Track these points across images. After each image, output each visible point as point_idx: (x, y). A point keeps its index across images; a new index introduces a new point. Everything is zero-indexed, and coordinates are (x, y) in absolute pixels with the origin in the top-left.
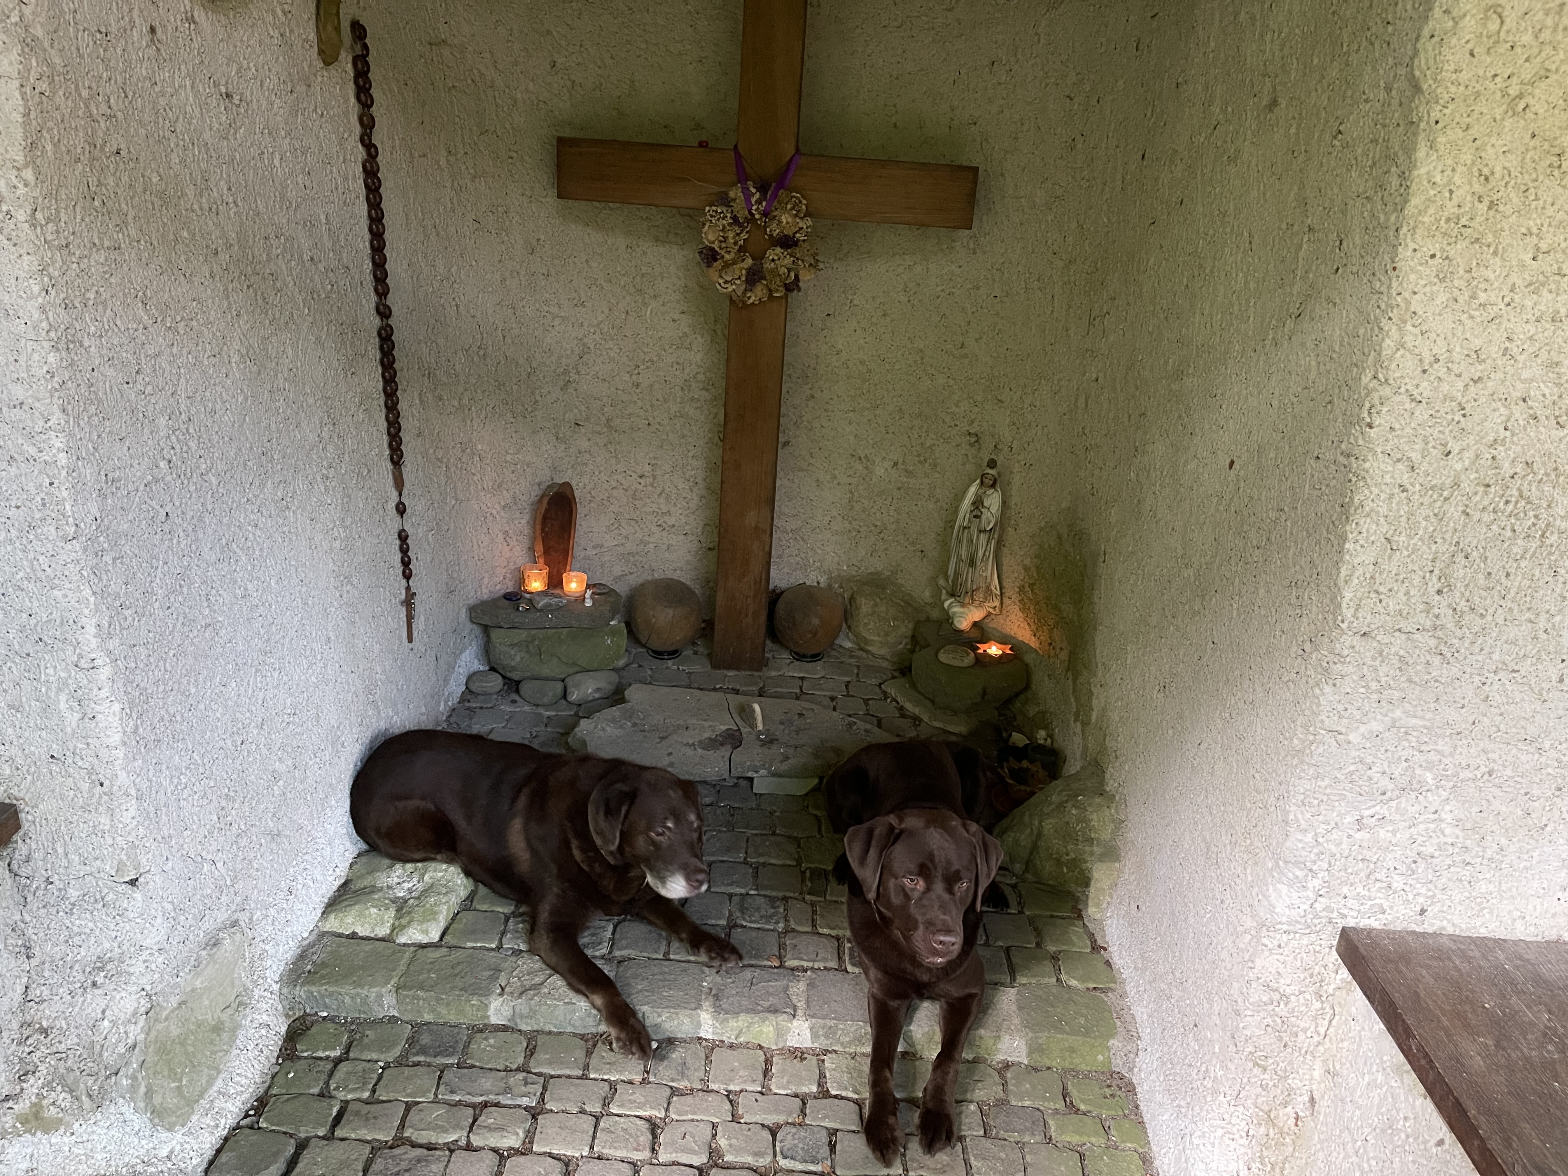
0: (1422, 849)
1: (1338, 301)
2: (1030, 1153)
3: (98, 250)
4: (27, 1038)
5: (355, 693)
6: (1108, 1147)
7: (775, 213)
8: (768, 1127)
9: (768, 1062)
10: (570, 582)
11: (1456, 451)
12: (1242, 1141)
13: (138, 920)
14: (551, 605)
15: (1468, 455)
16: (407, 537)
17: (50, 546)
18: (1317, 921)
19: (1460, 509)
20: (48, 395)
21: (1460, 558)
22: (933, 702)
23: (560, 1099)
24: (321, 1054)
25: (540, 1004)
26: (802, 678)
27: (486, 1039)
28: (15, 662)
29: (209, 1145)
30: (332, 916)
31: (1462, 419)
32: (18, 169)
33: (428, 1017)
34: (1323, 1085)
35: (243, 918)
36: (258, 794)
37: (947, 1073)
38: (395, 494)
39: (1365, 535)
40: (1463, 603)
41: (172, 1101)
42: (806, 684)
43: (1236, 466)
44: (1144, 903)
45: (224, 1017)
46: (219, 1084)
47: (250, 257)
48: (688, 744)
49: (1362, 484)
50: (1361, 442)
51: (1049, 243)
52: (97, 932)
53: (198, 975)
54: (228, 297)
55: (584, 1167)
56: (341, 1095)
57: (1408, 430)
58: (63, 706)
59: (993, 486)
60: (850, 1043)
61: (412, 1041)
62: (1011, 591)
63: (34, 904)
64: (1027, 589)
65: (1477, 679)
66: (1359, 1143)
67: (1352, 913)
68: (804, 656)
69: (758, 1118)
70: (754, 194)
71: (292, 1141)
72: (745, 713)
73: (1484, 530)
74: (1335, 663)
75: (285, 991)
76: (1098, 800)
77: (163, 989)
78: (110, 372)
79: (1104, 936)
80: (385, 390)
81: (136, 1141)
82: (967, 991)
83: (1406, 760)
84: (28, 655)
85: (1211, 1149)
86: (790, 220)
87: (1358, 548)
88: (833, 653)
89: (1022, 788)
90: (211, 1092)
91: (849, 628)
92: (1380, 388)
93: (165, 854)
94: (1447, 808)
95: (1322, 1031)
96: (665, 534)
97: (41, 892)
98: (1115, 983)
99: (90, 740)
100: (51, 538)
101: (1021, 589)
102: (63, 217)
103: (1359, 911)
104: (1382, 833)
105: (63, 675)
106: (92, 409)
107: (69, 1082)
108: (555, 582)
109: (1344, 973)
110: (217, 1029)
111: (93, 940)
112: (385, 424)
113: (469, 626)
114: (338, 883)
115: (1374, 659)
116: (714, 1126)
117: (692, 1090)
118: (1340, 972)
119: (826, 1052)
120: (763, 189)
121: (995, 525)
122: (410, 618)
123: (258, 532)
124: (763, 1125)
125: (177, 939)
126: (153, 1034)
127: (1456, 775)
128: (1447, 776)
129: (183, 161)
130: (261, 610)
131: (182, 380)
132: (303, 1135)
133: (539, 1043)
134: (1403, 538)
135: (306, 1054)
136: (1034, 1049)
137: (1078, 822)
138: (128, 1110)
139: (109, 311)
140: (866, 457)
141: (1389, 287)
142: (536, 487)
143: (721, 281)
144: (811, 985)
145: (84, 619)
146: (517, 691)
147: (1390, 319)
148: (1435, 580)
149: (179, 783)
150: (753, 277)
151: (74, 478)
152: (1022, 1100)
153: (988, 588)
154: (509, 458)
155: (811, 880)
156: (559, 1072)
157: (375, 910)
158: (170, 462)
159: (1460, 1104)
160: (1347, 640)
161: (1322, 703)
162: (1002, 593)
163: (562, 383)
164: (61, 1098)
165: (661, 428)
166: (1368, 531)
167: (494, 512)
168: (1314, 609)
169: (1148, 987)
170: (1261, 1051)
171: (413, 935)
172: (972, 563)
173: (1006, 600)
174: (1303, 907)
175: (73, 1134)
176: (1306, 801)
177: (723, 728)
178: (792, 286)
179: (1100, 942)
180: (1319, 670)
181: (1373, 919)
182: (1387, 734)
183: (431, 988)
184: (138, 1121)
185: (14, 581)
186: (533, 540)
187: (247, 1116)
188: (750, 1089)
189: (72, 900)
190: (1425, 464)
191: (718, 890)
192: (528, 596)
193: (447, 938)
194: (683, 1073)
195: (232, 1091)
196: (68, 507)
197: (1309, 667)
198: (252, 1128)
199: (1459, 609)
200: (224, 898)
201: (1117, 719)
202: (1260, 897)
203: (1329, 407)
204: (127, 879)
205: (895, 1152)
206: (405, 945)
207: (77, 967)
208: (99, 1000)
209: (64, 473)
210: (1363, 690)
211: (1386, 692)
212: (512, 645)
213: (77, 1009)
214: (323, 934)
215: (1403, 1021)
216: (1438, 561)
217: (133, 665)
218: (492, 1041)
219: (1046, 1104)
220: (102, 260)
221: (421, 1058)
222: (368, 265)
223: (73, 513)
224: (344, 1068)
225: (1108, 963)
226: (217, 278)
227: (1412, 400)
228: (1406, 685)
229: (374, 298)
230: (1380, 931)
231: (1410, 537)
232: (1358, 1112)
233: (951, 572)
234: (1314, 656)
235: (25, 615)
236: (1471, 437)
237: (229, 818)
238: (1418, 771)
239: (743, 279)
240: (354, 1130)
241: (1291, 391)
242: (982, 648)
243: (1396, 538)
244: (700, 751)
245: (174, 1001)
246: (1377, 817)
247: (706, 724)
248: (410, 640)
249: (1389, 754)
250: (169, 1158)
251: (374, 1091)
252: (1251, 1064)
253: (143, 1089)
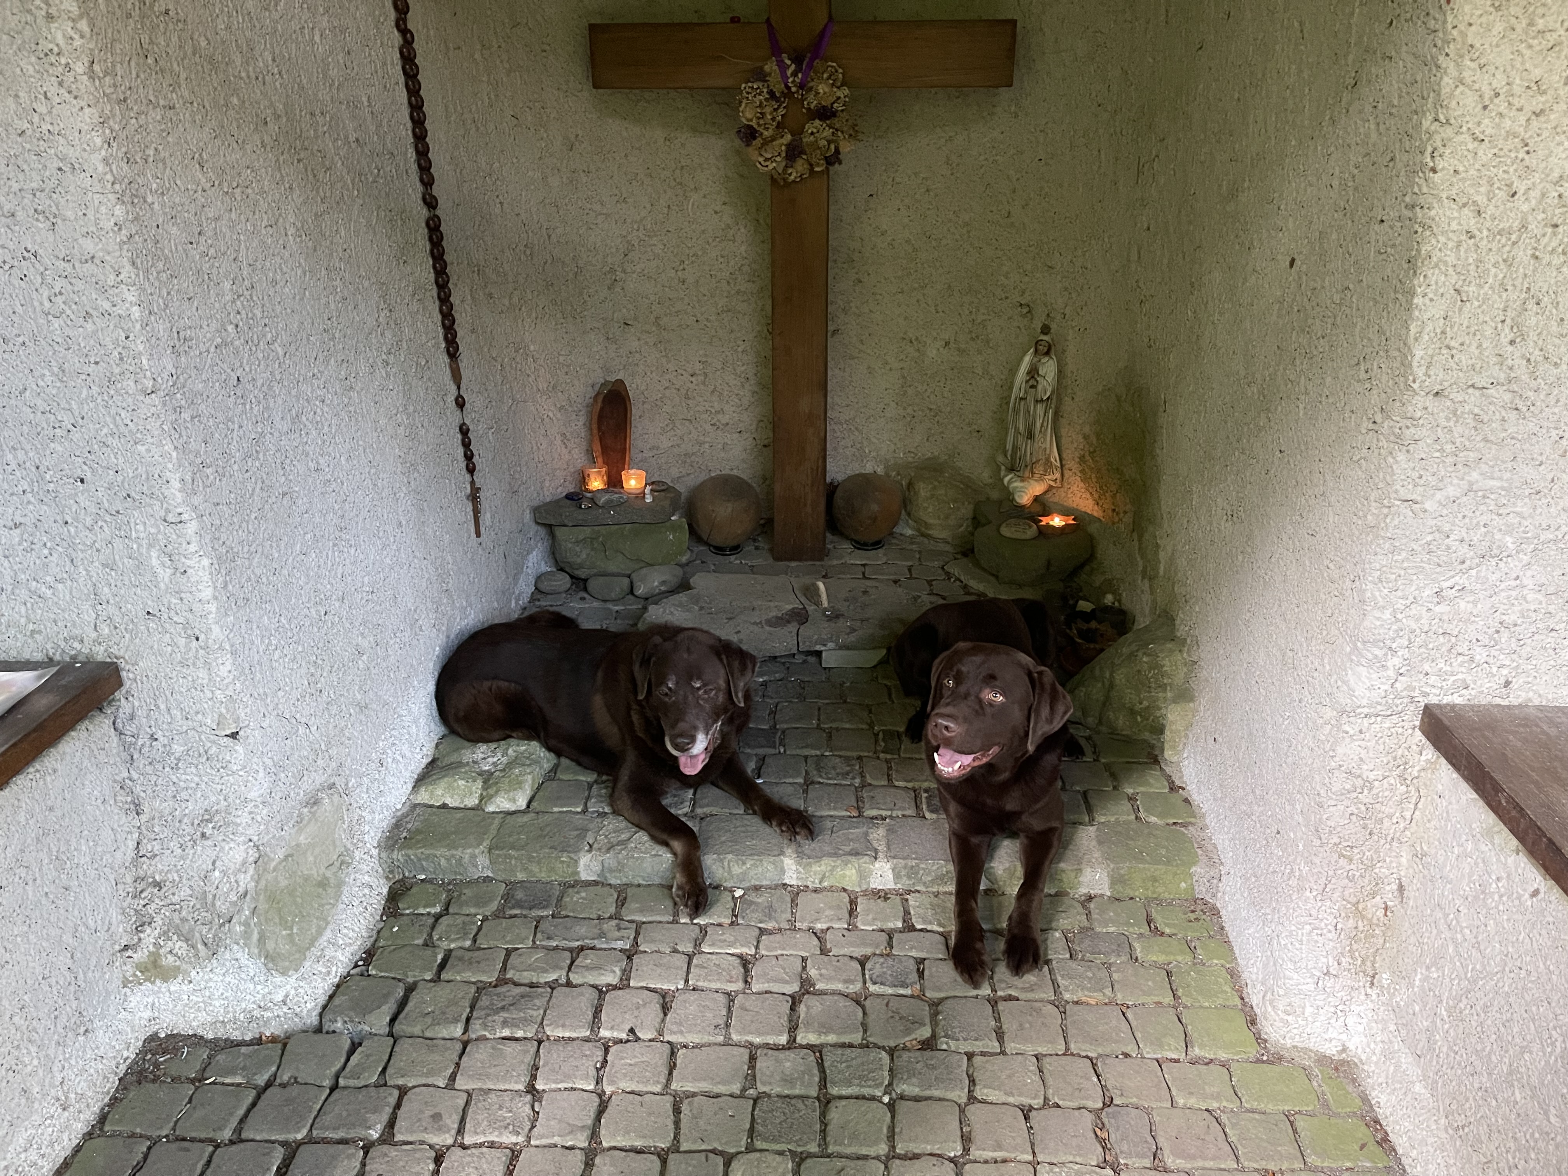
0: (1504, 617)
1: (1393, 53)
2: (1117, 971)
3: (154, 108)
4: (141, 892)
5: (429, 579)
6: (1194, 964)
7: (811, 84)
8: (856, 959)
9: (853, 902)
10: (628, 480)
11: (1522, 192)
12: (1330, 936)
13: (241, 773)
14: (612, 501)
15: (1535, 194)
16: (468, 430)
17: (130, 400)
18: (1399, 702)
19: (1530, 252)
20: (117, 247)
21: (1531, 305)
22: (997, 577)
23: (653, 941)
24: (422, 911)
25: (627, 858)
26: (864, 565)
27: (578, 893)
28: (106, 521)
29: (321, 991)
30: (423, 789)
31: (1526, 157)
32: (73, 21)
33: (521, 876)
34: (1411, 871)
35: (339, 782)
36: (344, 666)
37: (1031, 901)
38: (454, 388)
39: (1433, 287)
40: (1537, 352)
41: (285, 948)
42: (868, 570)
43: (1298, 263)
44: (1221, 734)
45: (328, 874)
46: (328, 934)
47: (298, 130)
48: (755, 623)
49: (1428, 233)
50: (1425, 190)
51: (1094, 94)
52: (203, 786)
53: (300, 831)
54: (280, 170)
55: (680, 997)
56: (445, 945)
57: (1472, 172)
58: (155, 562)
59: (1047, 353)
60: (933, 881)
61: (507, 897)
62: (1072, 464)
63: (140, 762)
64: (1088, 458)
65: (1554, 433)
66: (1452, 916)
67: (1434, 691)
68: (865, 544)
69: (846, 951)
70: (789, 66)
71: (401, 984)
72: (811, 593)
73: (1555, 274)
74: (1408, 427)
75: (384, 855)
76: (1169, 645)
77: (269, 841)
78: (174, 230)
79: (1181, 777)
80: (437, 282)
81: (252, 986)
82: (1049, 825)
83: (1485, 526)
84: (118, 512)
85: (1298, 946)
86: (827, 90)
87: (1427, 301)
88: (894, 541)
89: (1092, 646)
90: (321, 941)
91: (909, 514)
92: (1441, 130)
93: (263, 710)
94: (1529, 573)
95: (1408, 815)
96: (719, 432)
97: (147, 749)
98: (1195, 817)
99: (183, 595)
100: (130, 392)
101: (1082, 458)
102: (119, 70)
103: (1441, 688)
104: (1463, 605)
105: (153, 531)
106: (160, 265)
107: (184, 932)
108: (614, 482)
109: (1430, 753)
110: (323, 884)
111: (199, 794)
112: (440, 317)
113: (534, 527)
114: (426, 761)
115: (1448, 419)
116: (804, 960)
117: (780, 930)
118: (1424, 753)
119: (909, 892)
120: (798, 60)
121: (1053, 392)
122: (476, 512)
123: (326, 409)
124: (851, 957)
125: (280, 795)
126: (263, 883)
127: (1537, 537)
128: (1528, 538)
129: (228, 27)
130: (334, 485)
131: (242, 246)
132: (410, 980)
133: (629, 894)
134: (1472, 288)
135: (408, 912)
136: (1116, 880)
137: (1151, 668)
138: (243, 957)
139: (168, 170)
140: (917, 339)
141: (1445, 22)
142: (590, 389)
143: (761, 159)
144: (890, 830)
145: (168, 474)
146: (585, 589)
147: (1447, 55)
148: (1507, 330)
149: (270, 644)
150: (793, 153)
151: (148, 332)
152: (1107, 926)
153: (1048, 460)
154: (561, 359)
155: (883, 740)
156: (650, 919)
157: (463, 782)
158: (237, 326)
159: (1554, 844)
160: (1420, 401)
161: (1396, 471)
162: (1062, 466)
163: (608, 282)
164: (177, 946)
165: (709, 324)
166: (1436, 283)
167: (551, 414)
168: (1384, 378)
169: (1228, 813)
170: (1346, 841)
171: (501, 803)
172: (1030, 435)
173: (1067, 473)
174: (1383, 687)
175: (190, 982)
176: (1383, 577)
177: (789, 607)
178: (833, 159)
179: (1178, 783)
180: (1392, 438)
181: (1456, 695)
182: (1465, 499)
183: (522, 848)
184: (253, 966)
185: (99, 438)
186: (590, 443)
187: (356, 966)
188: (836, 926)
189: (177, 755)
190: (1491, 207)
191: (794, 752)
192: (589, 495)
193: (534, 804)
194: (770, 915)
195: (341, 942)
196: (145, 362)
197: (1381, 437)
198: (362, 975)
199: (1532, 360)
200: (320, 762)
201: (1185, 563)
202: (1339, 683)
203: (1391, 164)
204: (228, 732)
205: (983, 975)
206: (493, 813)
207: (185, 820)
208: (209, 851)
209: (138, 326)
210: (1438, 454)
211: (1461, 455)
212: (577, 542)
213: (188, 862)
214: (415, 806)
215: (1492, 778)
216: (1509, 310)
217: (218, 522)
218: (583, 894)
219: (1131, 930)
220: (159, 118)
221: (517, 912)
222: (411, 154)
223: (151, 367)
224: (444, 921)
225: (1186, 801)
226: (268, 149)
227: (1474, 139)
228: (1482, 444)
229: (420, 188)
230: (1464, 705)
231: (1480, 286)
232: (1449, 886)
233: (1009, 447)
234: (1385, 425)
235: (111, 472)
236: (1537, 175)
237: (319, 685)
238: (1498, 536)
239: (784, 154)
240: (458, 973)
241: (1352, 163)
242: (1044, 521)
243: (1466, 288)
244: (767, 628)
245: (281, 854)
246: (1457, 588)
247: (772, 604)
248: (478, 535)
249: (1467, 520)
250: (284, 1003)
251: (475, 940)
252: (1336, 856)
253: (255, 936)
